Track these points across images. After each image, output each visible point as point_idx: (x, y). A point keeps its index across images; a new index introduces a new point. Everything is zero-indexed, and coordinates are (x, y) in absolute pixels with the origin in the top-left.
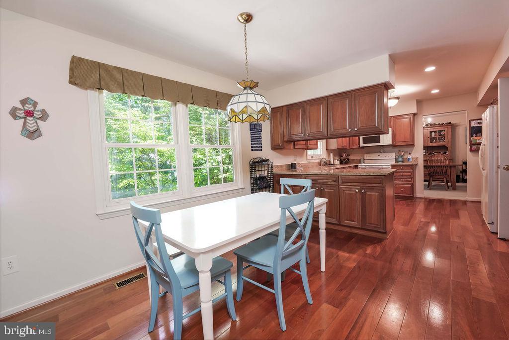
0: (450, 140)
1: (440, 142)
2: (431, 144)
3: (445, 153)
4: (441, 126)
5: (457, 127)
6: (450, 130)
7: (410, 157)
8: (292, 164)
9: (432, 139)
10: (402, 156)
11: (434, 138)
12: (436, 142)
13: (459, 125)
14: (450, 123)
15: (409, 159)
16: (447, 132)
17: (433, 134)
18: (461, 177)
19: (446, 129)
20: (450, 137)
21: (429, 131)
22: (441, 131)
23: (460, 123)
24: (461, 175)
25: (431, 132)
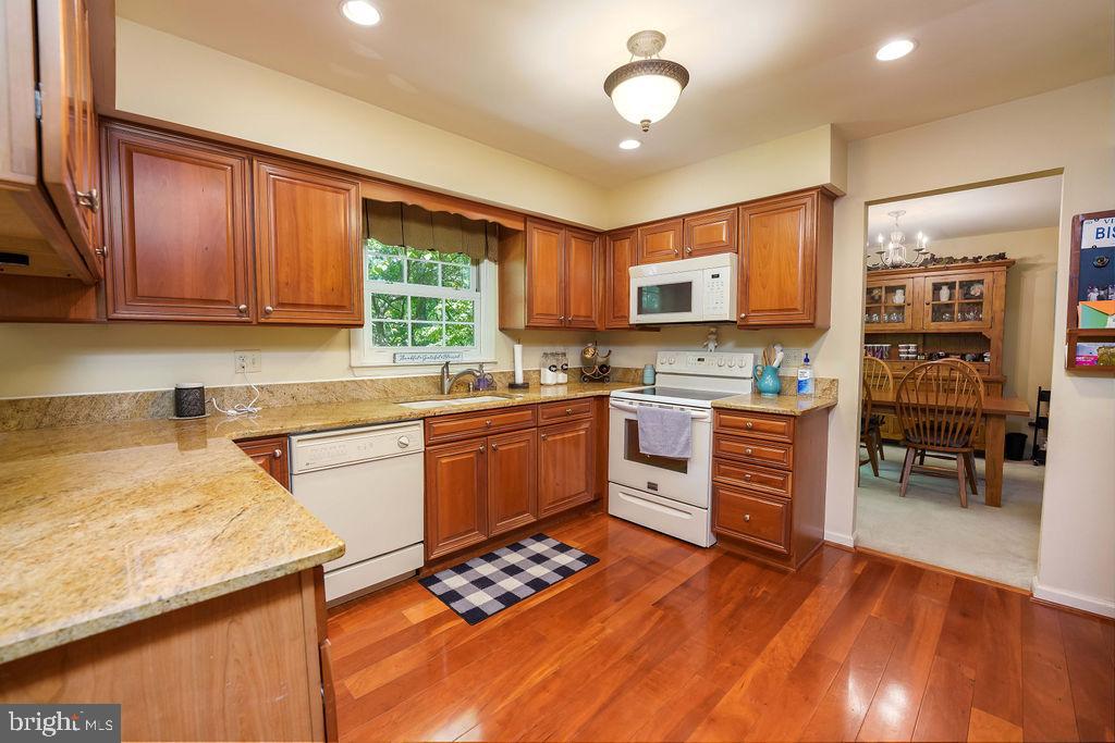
0: (999, 316)
1: (965, 319)
2: (933, 327)
3: (979, 358)
4: (970, 267)
5: (1028, 274)
6: (1002, 280)
7: (806, 374)
8: (178, 391)
9: (939, 311)
10: (776, 371)
11: (947, 305)
12: (952, 320)
13: (1033, 266)
14: (1002, 256)
15: (801, 385)
16: (990, 285)
17: (944, 294)
18: (1030, 441)
19: (988, 278)
20: (999, 304)
21: (930, 282)
22: (970, 283)
23: (1041, 257)
24: (1030, 433)
25: (937, 287)
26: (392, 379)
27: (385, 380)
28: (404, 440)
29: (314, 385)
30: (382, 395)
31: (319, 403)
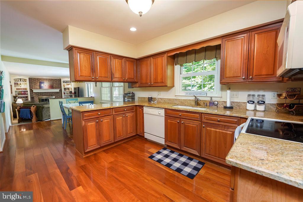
26: (183, 99)
27: (182, 99)
28: (160, 113)
29: (168, 99)
30: (181, 103)
31: (169, 103)
